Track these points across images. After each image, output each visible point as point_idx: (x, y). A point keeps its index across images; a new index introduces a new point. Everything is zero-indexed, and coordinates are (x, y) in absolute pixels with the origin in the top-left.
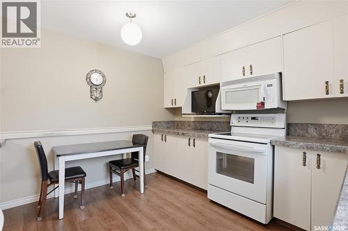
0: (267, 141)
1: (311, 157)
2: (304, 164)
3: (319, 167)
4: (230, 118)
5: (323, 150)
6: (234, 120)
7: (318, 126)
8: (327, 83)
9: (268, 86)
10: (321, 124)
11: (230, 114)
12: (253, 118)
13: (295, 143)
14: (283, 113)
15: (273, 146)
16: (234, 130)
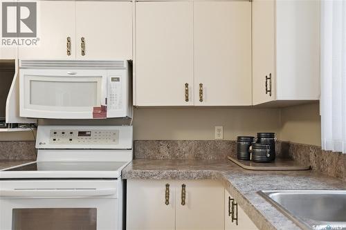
0: (117, 174)
1: (175, 190)
2: (167, 202)
3: (183, 203)
4: (34, 134)
5: (190, 178)
6: (43, 137)
7: (171, 144)
8: (187, 85)
9: (113, 79)
10: (174, 141)
11: (34, 126)
12: (81, 134)
13: (156, 172)
14: (129, 125)
15: (125, 182)
16: (42, 157)
